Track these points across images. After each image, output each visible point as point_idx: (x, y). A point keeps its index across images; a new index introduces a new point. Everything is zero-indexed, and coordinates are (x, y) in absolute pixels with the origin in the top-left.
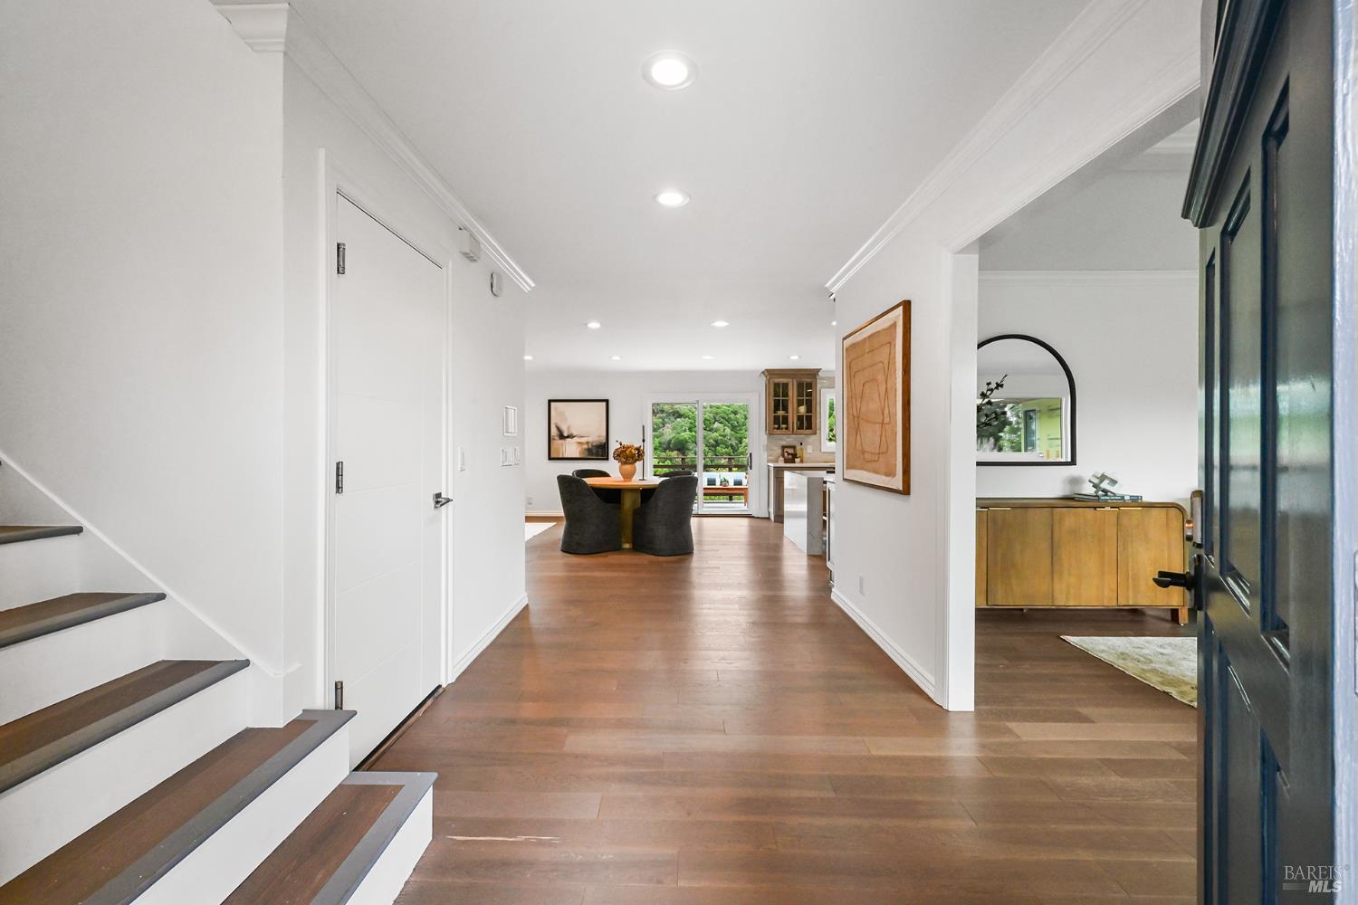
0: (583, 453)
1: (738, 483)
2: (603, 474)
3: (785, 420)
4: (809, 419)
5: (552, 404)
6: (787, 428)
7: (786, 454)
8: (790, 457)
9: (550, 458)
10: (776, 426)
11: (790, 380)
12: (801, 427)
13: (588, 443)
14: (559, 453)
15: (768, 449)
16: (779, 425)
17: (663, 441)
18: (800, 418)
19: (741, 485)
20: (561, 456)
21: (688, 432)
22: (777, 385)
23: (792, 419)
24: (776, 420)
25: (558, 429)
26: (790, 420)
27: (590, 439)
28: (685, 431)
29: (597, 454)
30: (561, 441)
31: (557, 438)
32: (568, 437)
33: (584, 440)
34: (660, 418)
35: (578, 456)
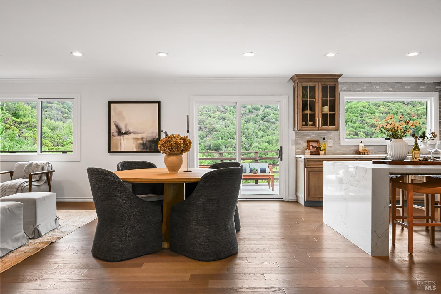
0: (139, 147)
1: (263, 171)
2: (151, 166)
3: (312, 117)
4: (332, 117)
5: (112, 105)
6: (313, 125)
7: (311, 147)
8: (315, 149)
9: (110, 152)
10: (304, 123)
11: (317, 83)
12: (325, 124)
13: (142, 138)
14: (117, 148)
15: (296, 143)
16: (306, 122)
17: (206, 145)
18: (325, 116)
19: (265, 172)
20: (119, 150)
21: (220, 140)
22: (305, 88)
23: (318, 117)
24: (305, 118)
25: (117, 126)
26: (316, 118)
27: (144, 136)
28: (219, 139)
29: (150, 148)
30: (119, 137)
31: (116, 134)
32: (126, 133)
33: (139, 136)
34: (205, 131)
35: (134, 150)
